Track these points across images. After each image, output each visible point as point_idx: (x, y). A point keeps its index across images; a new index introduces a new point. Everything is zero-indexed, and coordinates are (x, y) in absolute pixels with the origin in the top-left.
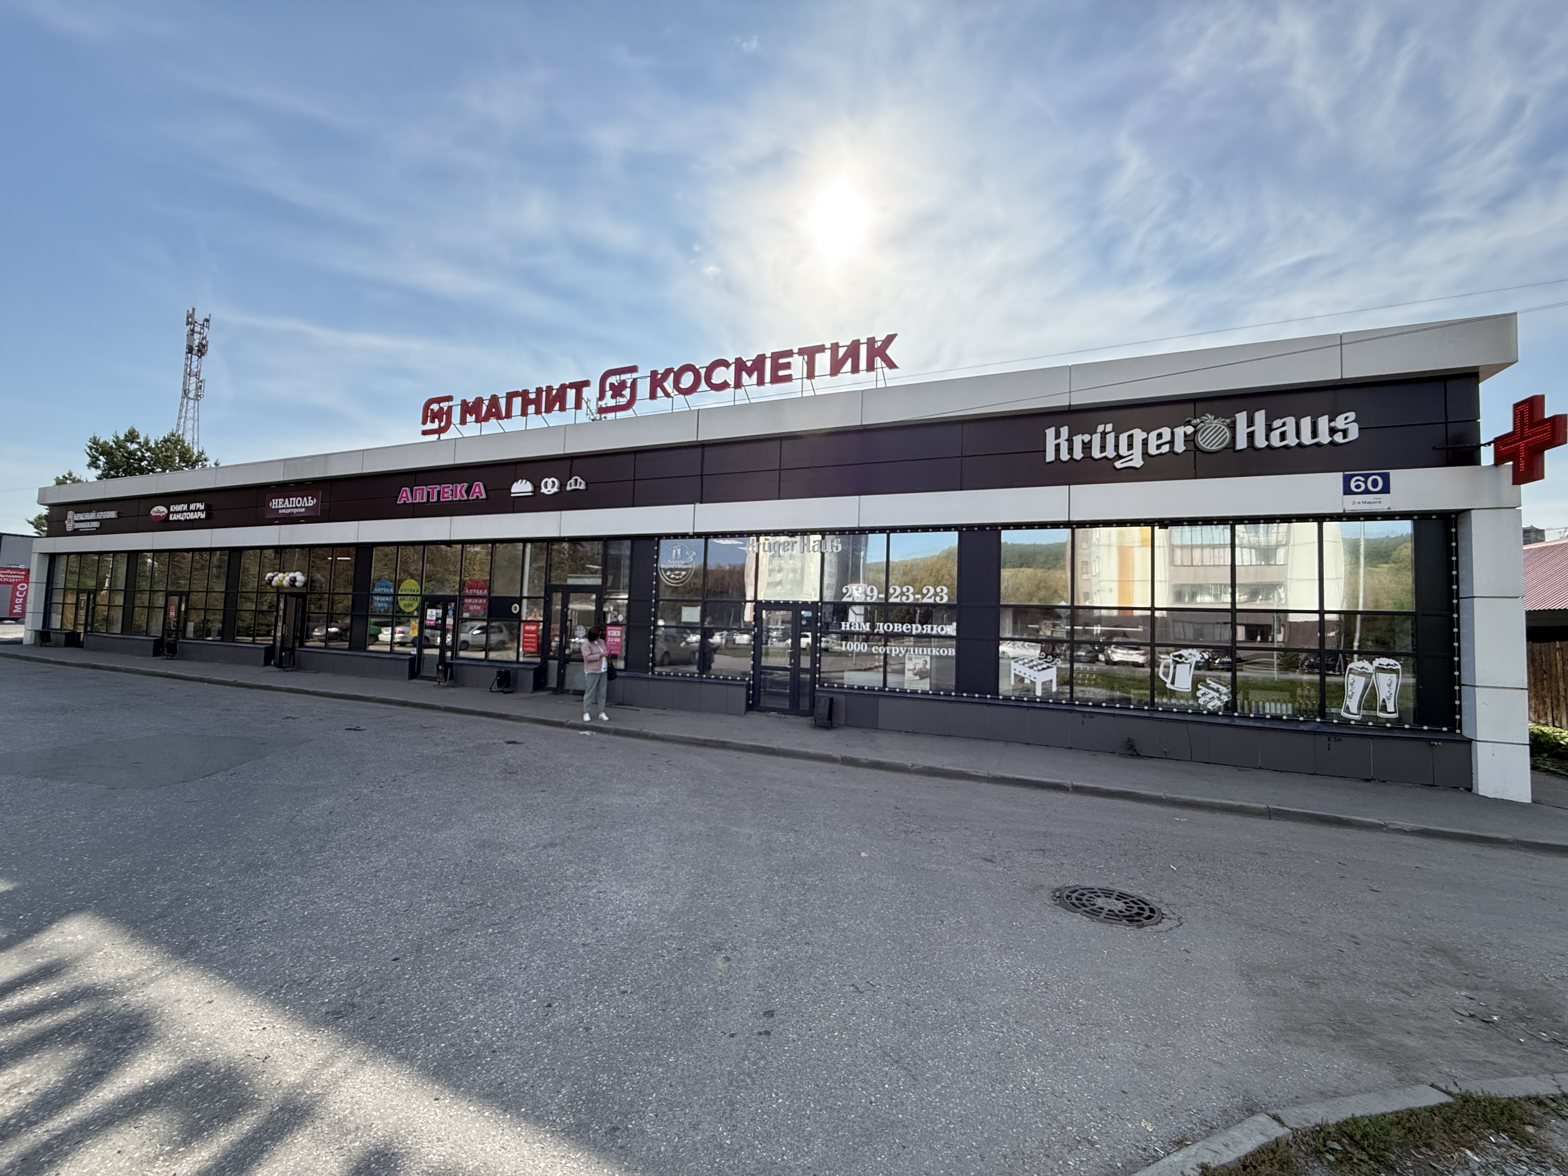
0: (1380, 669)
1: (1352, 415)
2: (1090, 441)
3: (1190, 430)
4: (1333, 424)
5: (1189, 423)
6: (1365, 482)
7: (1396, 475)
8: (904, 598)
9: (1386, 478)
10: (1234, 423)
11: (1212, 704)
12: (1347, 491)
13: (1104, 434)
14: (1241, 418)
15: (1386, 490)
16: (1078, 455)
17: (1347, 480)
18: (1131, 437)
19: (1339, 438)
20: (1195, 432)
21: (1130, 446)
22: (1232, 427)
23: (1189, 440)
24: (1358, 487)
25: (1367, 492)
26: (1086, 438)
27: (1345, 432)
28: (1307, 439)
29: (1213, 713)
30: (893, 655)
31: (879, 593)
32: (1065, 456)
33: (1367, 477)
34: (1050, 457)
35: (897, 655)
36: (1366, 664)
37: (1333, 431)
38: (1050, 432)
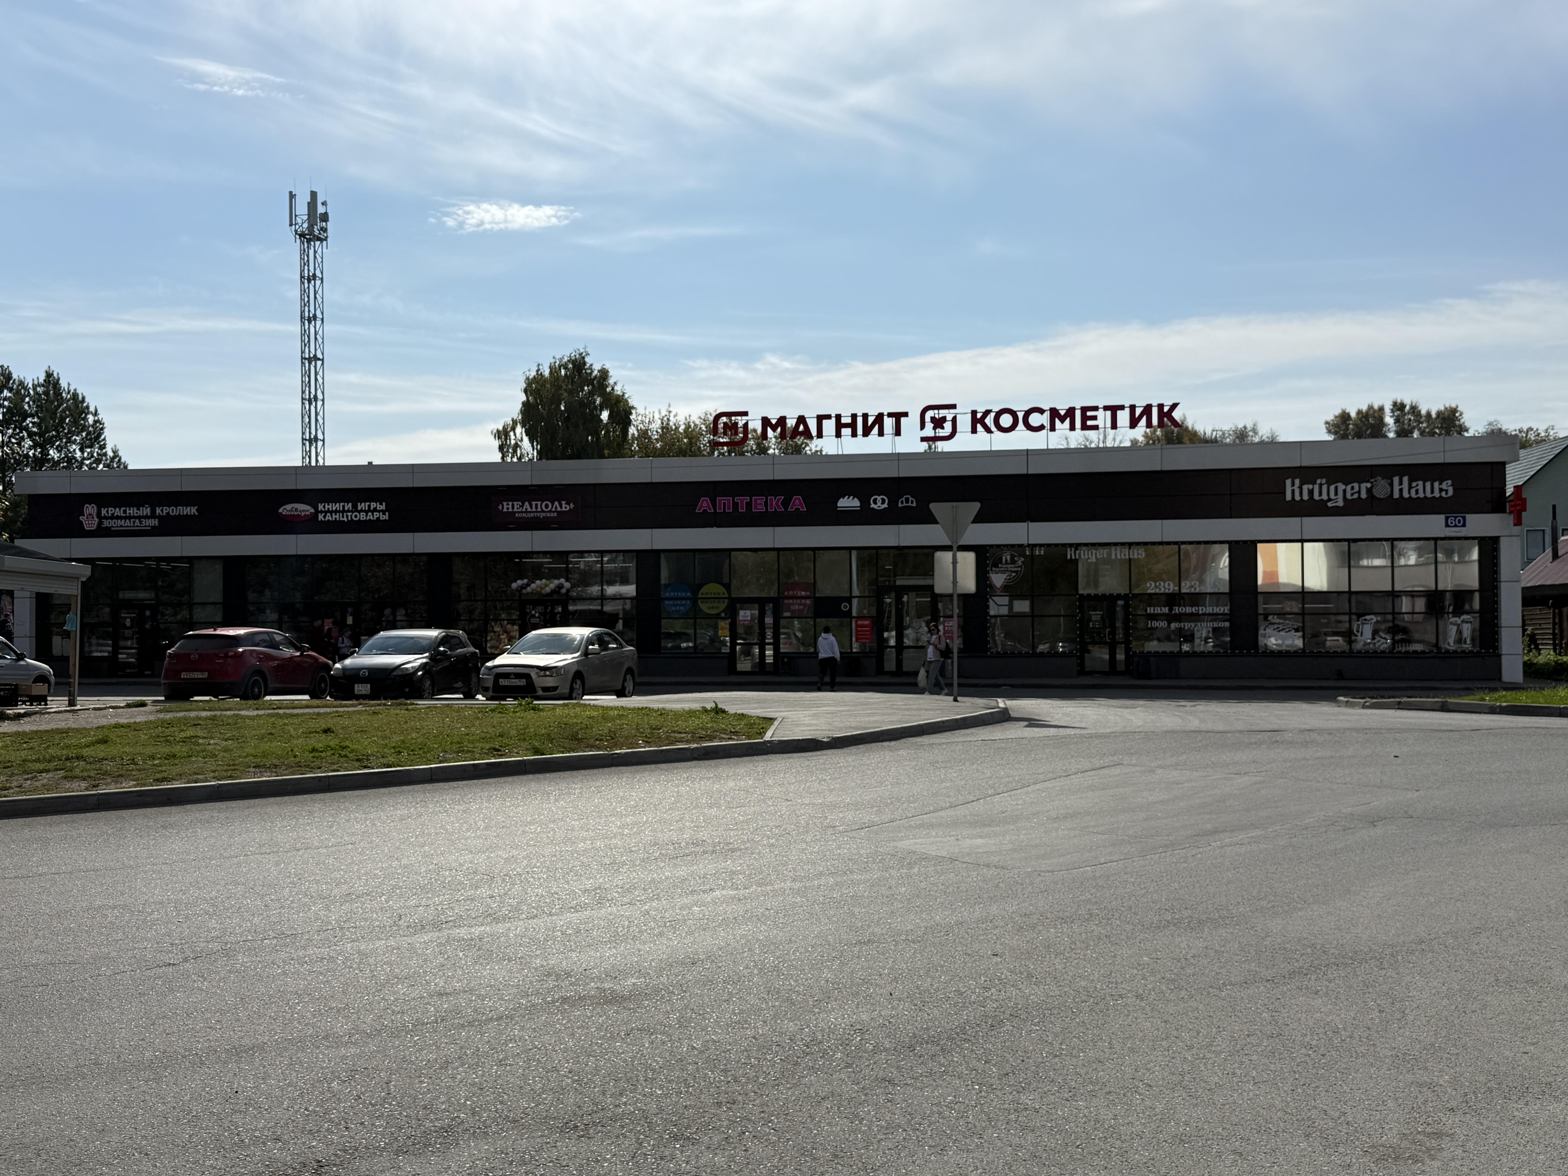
0: (1463, 621)
1: (1450, 482)
2: (1313, 489)
3: (1369, 485)
4: (1441, 486)
5: (1368, 481)
6: (1455, 520)
7: (1469, 517)
8: (1193, 590)
9: (1464, 518)
10: (1392, 482)
11: (1382, 646)
12: (1447, 525)
13: (1321, 485)
14: (1396, 480)
15: (1464, 525)
16: (1306, 497)
17: (1447, 519)
18: (1336, 488)
19: (1443, 494)
20: (1372, 486)
21: (1336, 494)
22: (1391, 485)
23: (1369, 491)
24: (1452, 523)
25: (1456, 526)
26: (1311, 487)
27: (1447, 491)
28: (1429, 495)
29: (1383, 652)
30: (1186, 628)
31: (1174, 586)
32: (1297, 498)
33: (1456, 517)
34: (1289, 497)
35: (1189, 628)
36: (1457, 619)
37: (1441, 490)
38: (1288, 482)
